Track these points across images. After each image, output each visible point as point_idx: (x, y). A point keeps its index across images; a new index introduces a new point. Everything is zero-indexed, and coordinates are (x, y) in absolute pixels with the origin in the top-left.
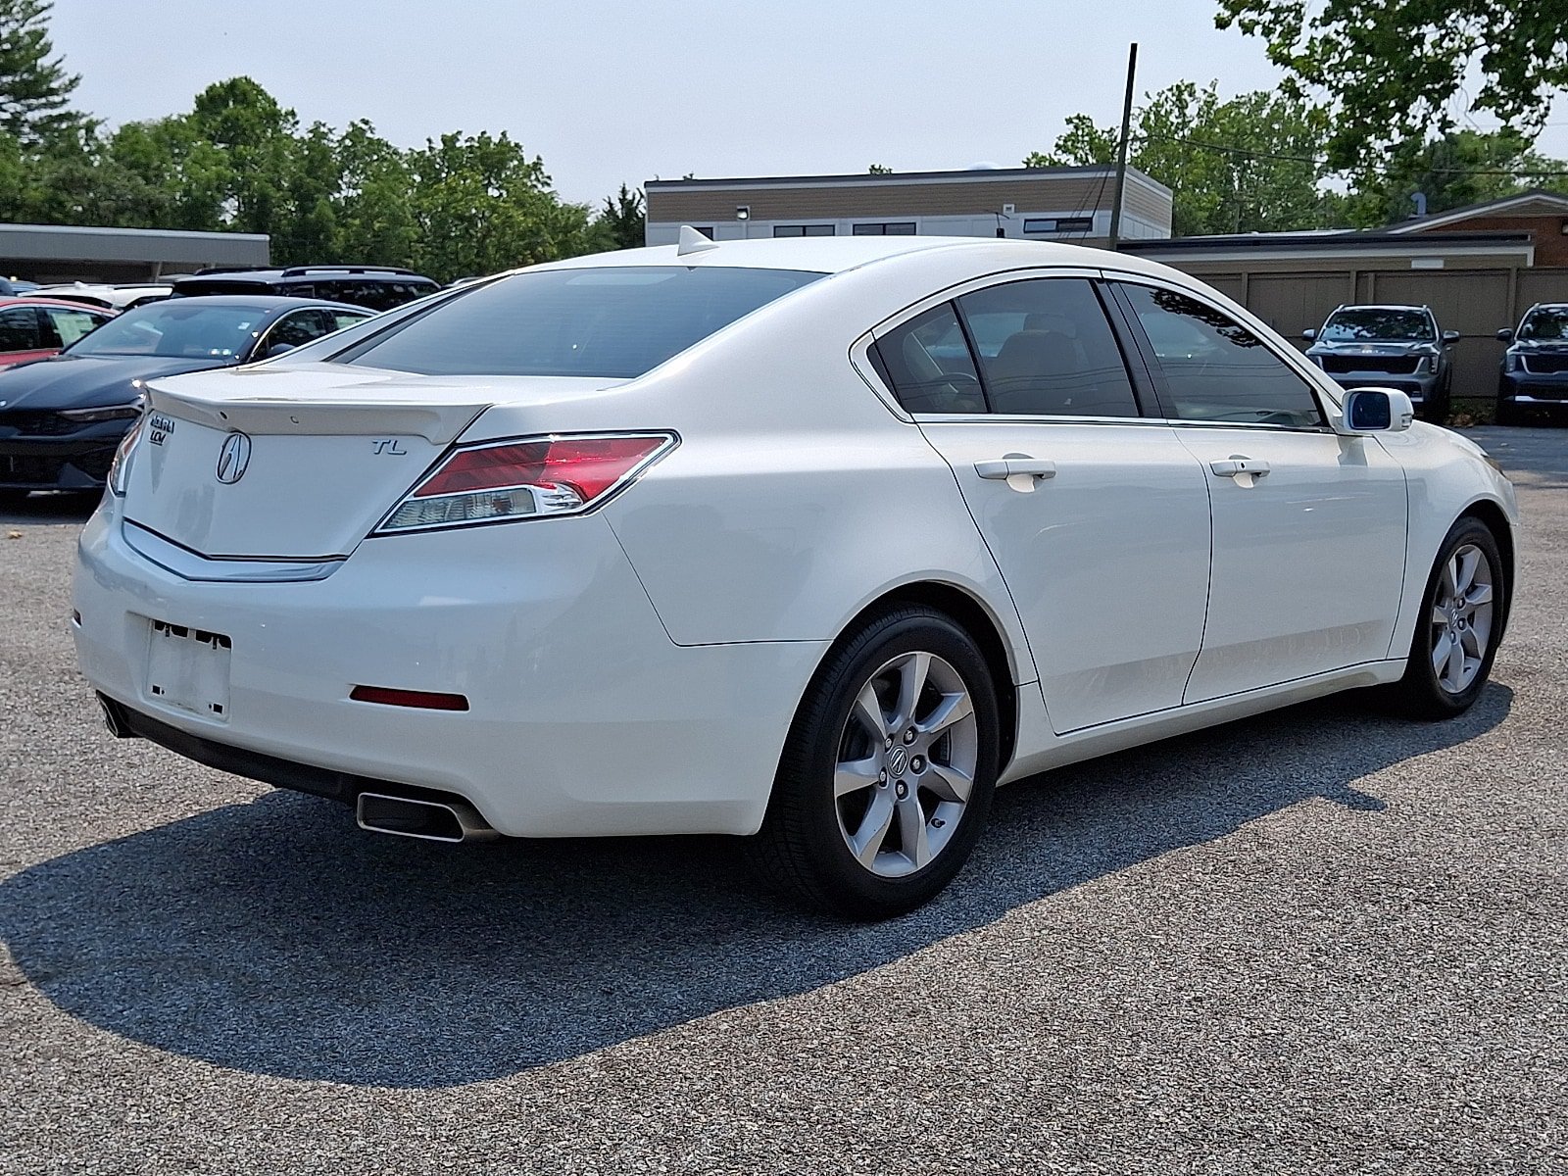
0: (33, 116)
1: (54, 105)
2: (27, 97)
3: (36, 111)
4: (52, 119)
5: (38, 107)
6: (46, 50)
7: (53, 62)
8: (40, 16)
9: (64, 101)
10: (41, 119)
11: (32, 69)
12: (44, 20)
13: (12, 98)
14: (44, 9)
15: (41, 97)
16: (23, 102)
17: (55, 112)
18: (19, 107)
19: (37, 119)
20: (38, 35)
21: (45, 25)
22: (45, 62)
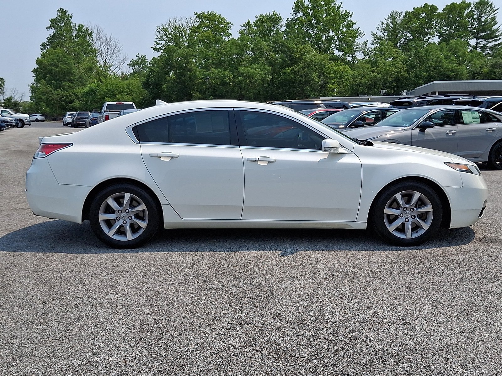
0: (490, 45)
1: (496, 40)
2: (488, 39)
3: (491, 43)
4: (496, 45)
5: (491, 42)
6: (496, 24)
7: (497, 27)
8: (495, 13)
9: (500, 39)
10: (492, 45)
11: (490, 30)
12: (496, 14)
13: (483, 40)
14: (496, 10)
15: (493, 39)
16: (487, 41)
17: (497, 43)
18: (485, 43)
19: (491, 45)
20: (493, 19)
21: (495, 15)
22: (495, 27)
